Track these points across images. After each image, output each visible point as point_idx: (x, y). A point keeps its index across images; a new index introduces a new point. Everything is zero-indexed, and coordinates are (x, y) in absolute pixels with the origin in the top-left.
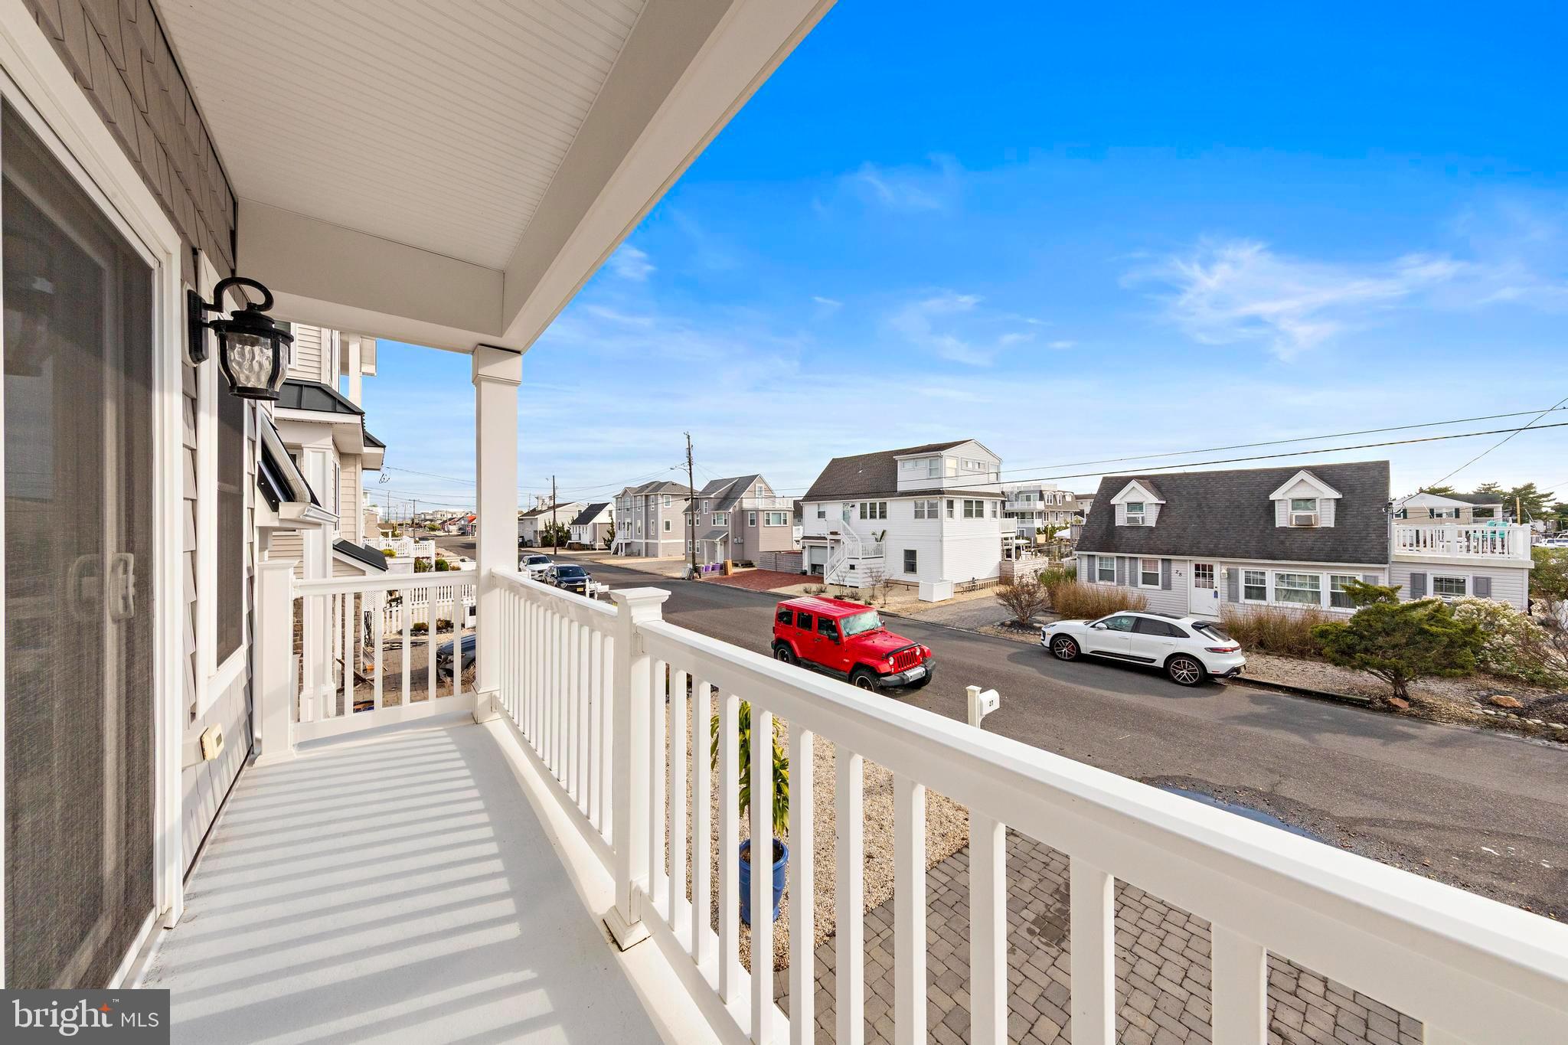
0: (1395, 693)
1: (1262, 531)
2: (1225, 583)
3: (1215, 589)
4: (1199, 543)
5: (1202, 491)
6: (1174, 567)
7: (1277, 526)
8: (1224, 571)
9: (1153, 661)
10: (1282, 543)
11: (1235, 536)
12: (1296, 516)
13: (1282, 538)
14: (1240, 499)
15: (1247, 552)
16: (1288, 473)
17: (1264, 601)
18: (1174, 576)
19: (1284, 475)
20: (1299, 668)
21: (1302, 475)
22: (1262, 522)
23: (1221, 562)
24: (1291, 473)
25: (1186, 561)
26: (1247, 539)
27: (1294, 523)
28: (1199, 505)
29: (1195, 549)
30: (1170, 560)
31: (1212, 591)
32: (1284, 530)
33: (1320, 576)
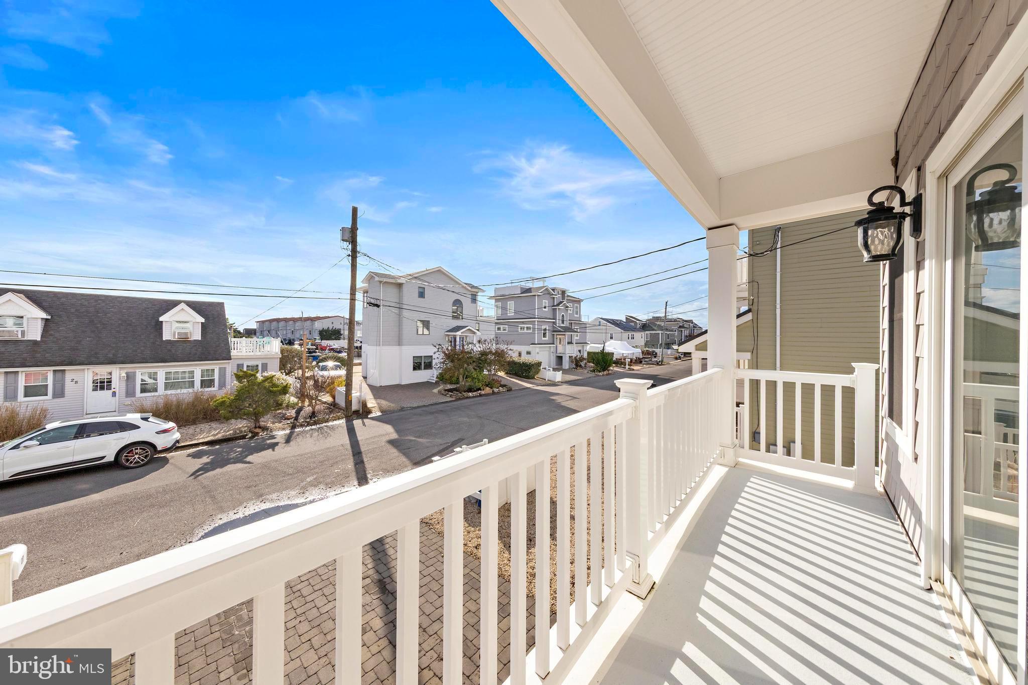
0: (256, 426)
1: (154, 343)
2: (124, 384)
3: (113, 390)
4: (96, 353)
5: (92, 310)
6: (69, 376)
7: (164, 339)
8: (124, 374)
9: (103, 458)
10: (170, 351)
11: (131, 347)
12: (178, 333)
13: (169, 347)
14: (131, 319)
15: (144, 358)
16: (173, 304)
17: (156, 393)
18: (69, 386)
19: (170, 305)
20: (198, 430)
21: (183, 306)
22: (152, 336)
23: (120, 368)
24: (175, 304)
25: (84, 370)
26: (142, 348)
27: (177, 337)
28: (92, 322)
29: (93, 359)
30: (65, 370)
31: (110, 392)
32: (169, 342)
33: (195, 370)
